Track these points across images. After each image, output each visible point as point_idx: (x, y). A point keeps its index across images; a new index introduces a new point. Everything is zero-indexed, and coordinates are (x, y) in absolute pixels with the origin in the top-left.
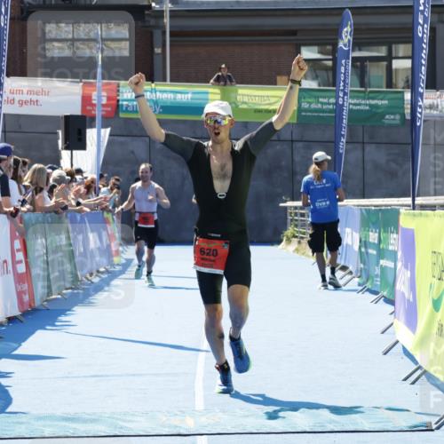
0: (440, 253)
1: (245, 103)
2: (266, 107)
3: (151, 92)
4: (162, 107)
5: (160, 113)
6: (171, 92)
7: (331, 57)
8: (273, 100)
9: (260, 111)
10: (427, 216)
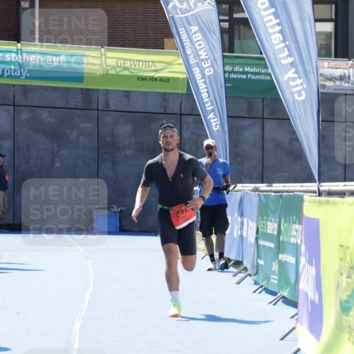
0: (348, 248)
1: (127, 69)
2: (152, 74)
3: (17, 53)
4: (29, 71)
5: (26, 78)
6: (40, 53)
7: (227, 18)
8: (159, 66)
9: (144, 79)
10: (334, 204)
